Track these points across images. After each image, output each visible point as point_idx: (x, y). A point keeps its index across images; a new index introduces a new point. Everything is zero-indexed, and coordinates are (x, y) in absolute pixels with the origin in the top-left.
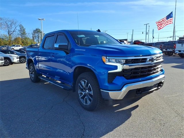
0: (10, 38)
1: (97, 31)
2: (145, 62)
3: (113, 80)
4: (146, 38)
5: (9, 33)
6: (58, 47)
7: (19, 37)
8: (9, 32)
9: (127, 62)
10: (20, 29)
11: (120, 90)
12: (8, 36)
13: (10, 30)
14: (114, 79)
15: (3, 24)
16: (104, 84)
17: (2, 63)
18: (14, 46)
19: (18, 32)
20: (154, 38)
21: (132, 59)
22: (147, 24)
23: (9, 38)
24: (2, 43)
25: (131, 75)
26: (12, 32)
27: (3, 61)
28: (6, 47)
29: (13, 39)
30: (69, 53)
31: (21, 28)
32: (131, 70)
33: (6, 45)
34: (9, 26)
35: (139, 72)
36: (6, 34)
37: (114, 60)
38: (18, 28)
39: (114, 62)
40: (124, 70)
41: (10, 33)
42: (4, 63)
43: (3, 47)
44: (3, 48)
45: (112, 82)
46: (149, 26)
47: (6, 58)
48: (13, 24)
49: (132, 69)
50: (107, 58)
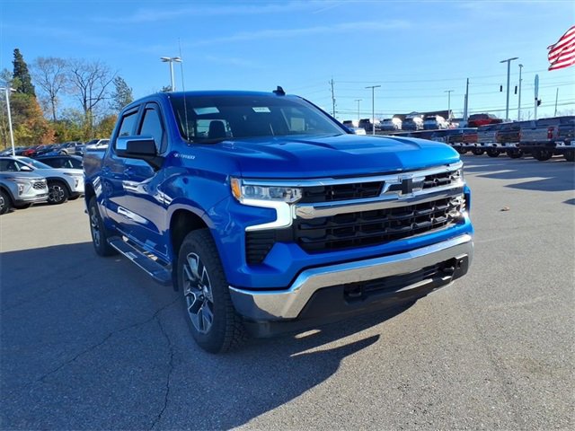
0: (89, 119)
1: (274, 91)
2: (378, 196)
3: (265, 256)
4: (508, 106)
5: (85, 106)
6: (125, 148)
7: (114, 117)
8: (85, 101)
9: (309, 196)
10: (115, 91)
11: (287, 288)
12: (82, 111)
13: (88, 94)
14: (269, 250)
15: (67, 77)
16: (238, 270)
17: (42, 195)
18: (95, 142)
19: (111, 101)
20: (539, 103)
21: (327, 187)
22: (509, 61)
23: (86, 118)
24: (66, 134)
25: (325, 237)
26: (93, 102)
27: (45, 191)
28: (73, 145)
29: (96, 122)
30: (159, 166)
31: (118, 89)
32: (325, 223)
33: (77, 140)
34: (86, 83)
35: (357, 228)
36: (77, 106)
37: (265, 192)
38: (112, 89)
39: (266, 198)
40: (299, 223)
41: (88, 103)
42: (47, 194)
43: (66, 147)
44: (65, 150)
45: (262, 261)
46: (521, 66)
47: (52, 182)
48: (96, 76)
49: (328, 219)
50: (243, 185)
